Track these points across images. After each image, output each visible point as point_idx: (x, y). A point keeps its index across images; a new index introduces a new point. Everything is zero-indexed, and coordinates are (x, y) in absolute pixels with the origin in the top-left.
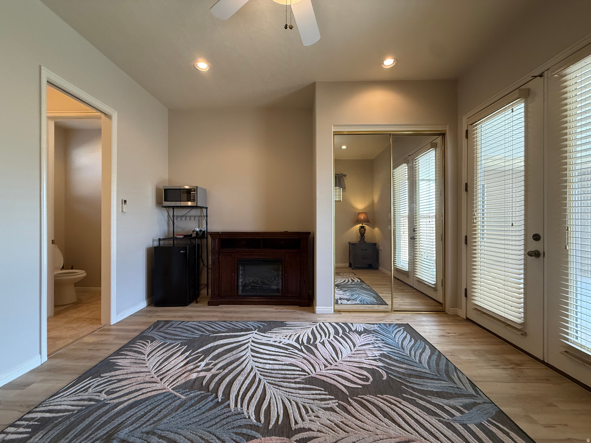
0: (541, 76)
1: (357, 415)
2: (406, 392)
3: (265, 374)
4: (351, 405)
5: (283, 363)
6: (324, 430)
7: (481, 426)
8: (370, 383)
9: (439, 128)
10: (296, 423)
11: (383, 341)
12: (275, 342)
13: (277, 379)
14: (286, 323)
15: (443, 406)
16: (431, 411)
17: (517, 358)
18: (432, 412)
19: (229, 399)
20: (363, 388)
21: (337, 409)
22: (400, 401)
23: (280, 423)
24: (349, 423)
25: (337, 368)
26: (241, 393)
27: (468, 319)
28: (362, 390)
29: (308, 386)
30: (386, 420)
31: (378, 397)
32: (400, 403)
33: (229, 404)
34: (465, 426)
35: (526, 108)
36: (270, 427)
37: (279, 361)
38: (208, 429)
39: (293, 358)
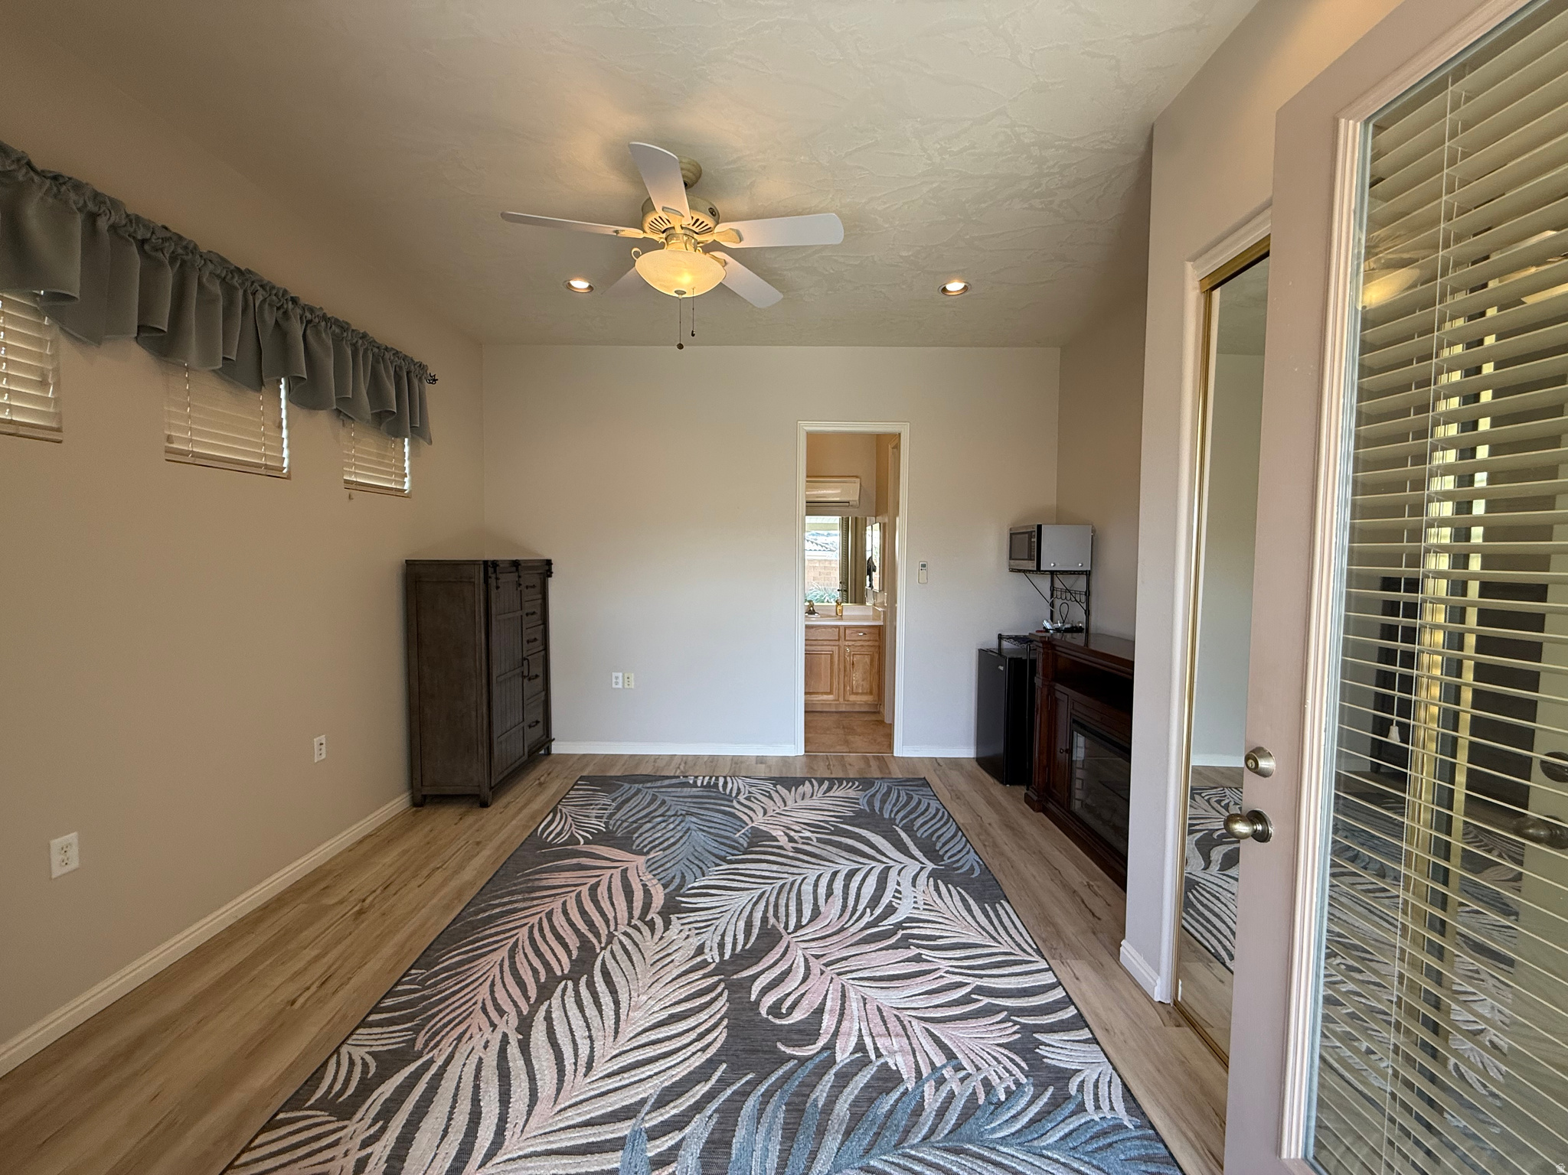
4: (705, 977)
8: (765, 1016)
10: (681, 918)
15: (681, 1129)
16: (671, 1098)
18: (667, 1098)
21: (699, 959)
22: (708, 1051)
23: (683, 905)
28: (747, 1000)
30: (665, 1014)
31: (721, 1019)
32: (703, 1050)
36: (678, 898)
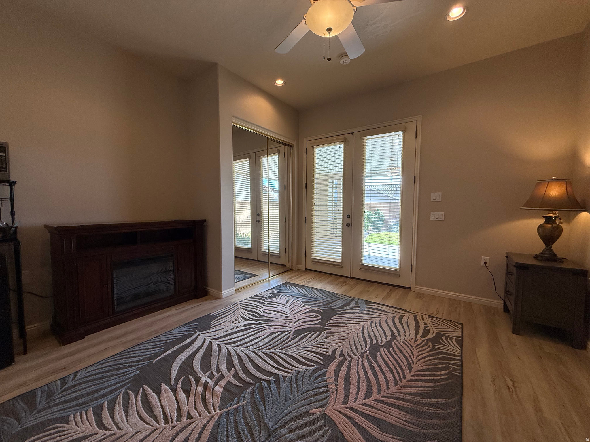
0: (352, 133)
1: (338, 331)
2: (336, 311)
3: (268, 348)
4: (330, 329)
5: (266, 335)
6: (340, 345)
7: (367, 308)
8: (321, 316)
9: (290, 141)
10: (328, 352)
11: (291, 295)
12: (233, 329)
13: (280, 345)
14: (213, 315)
17: (342, 279)
18: (353, 313)
19: (278, 374)
20: (322, 320)
21: (330, 334)
22: (340, 316)
23: (322, 358)
24: (342, 335)
25: (296, 319)
26: (277, 366)
27: (307, 270)
29: (301, 336)
30: (348, 325)
31: (333, 319)
33: (283, 376)
34: (364, 310)
35: (344, 147)
36: (322, 363)
37: (261, 337)
38: (299, 393)
39: (265, 330)
